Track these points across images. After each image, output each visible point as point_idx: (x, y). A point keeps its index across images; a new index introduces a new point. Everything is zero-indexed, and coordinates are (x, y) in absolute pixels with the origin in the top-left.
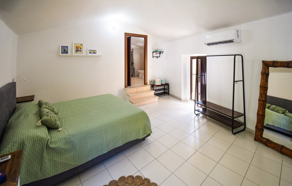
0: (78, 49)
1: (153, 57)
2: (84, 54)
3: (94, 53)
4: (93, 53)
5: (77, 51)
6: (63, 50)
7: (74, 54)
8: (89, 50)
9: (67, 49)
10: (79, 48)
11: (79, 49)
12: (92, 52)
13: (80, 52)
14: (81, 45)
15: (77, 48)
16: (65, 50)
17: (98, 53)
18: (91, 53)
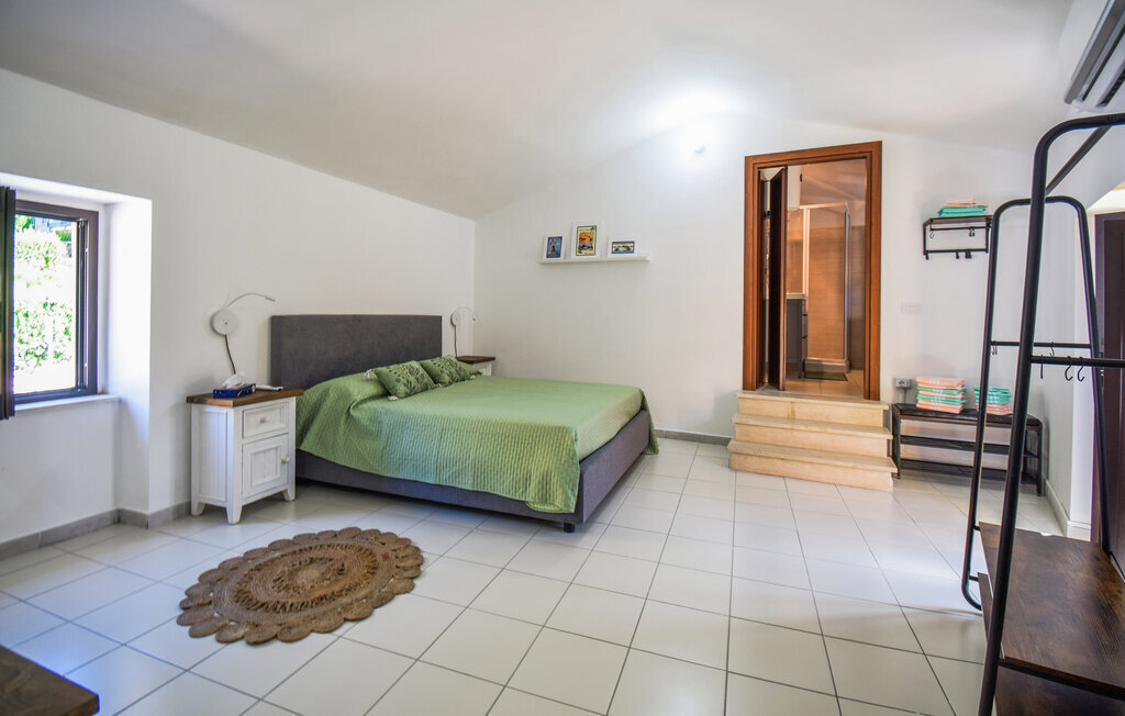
0: (585, 243)
1: (926, 253)
2: (598, 256)
3: (628, 250)
4: (624, 252)
5: (582, 248)
6: (551, 249)
7: (574, 257)
8: (614, 243)
9: (558, 244)
10: (588, 239)
11: (587, 243)
12: (621, 249)
13: (588, 252)
14: (594, 228)
15: (582, 239)
16: (554, 248)
17: (639, 251)
18: (617, 251)
